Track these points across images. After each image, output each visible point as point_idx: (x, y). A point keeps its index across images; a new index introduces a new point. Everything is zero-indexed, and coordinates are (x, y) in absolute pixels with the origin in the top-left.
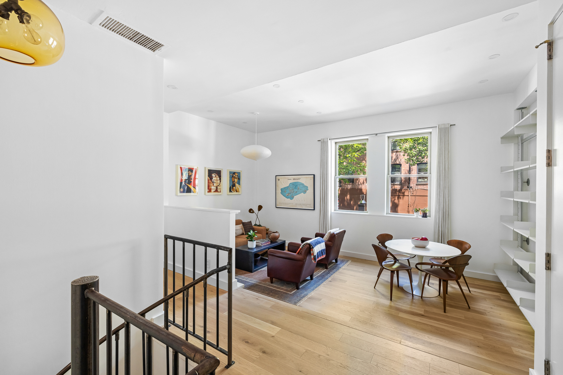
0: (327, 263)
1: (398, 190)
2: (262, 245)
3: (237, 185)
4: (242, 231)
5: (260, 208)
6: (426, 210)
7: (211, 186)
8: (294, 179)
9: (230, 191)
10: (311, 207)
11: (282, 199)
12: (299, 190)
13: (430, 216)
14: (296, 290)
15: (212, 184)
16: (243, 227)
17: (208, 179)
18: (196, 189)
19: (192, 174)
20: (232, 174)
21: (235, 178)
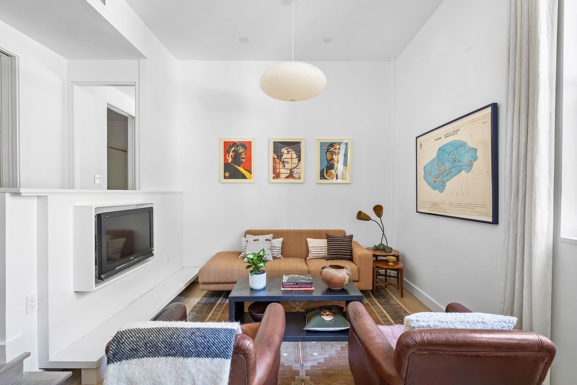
2: (285, 289)
3: (338, 166)
4: (325, 252)
5: (379, 210)
7: (279, 169)
8: (447, 136)
9: (322, 177)
10: (486, 214)
12: (456, 164)
15: (281, 165)
16: (328, 244)
17: (274, 157)
18: (251, 173)
19: (244, 151)
20: (326, 147)
21: (333, 154)
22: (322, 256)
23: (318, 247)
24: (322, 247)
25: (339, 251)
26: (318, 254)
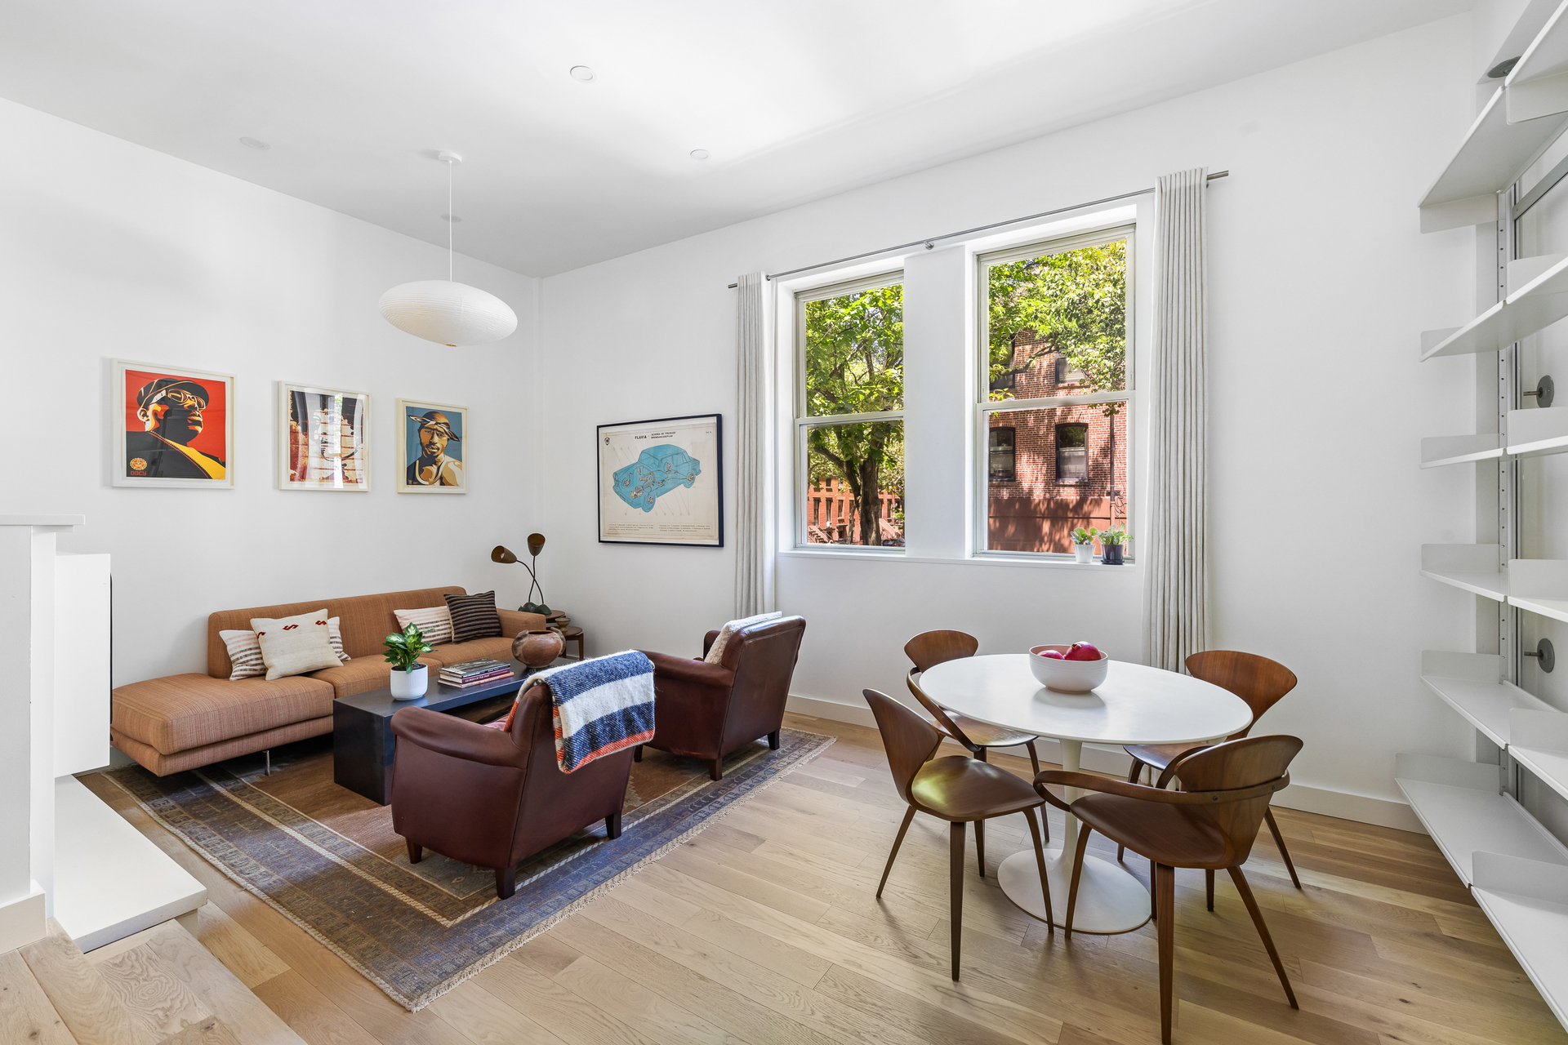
0: (715, 756)
1: (1071, 506)
2: (464, 686)
3: (444, 458)
4: (448, 631)
5: (536, 543)
6: (1119, 534)
7: (308, 457)
8: (656, 436)
9: (411, 478)
10: (711, 537)
11: (618, 510)
12: (670, 476)
13: (1132, 560)
14: (497, 898)
16: (452, 614)
17: (294, 428)
18: (224, 464)
19: (199, 403)
20: (419, 417)
21: (433, 433)
22: (440, 639)
23: (428, 623)
24: (437, 622)
25: (479, 622)
26: (430, 637)
